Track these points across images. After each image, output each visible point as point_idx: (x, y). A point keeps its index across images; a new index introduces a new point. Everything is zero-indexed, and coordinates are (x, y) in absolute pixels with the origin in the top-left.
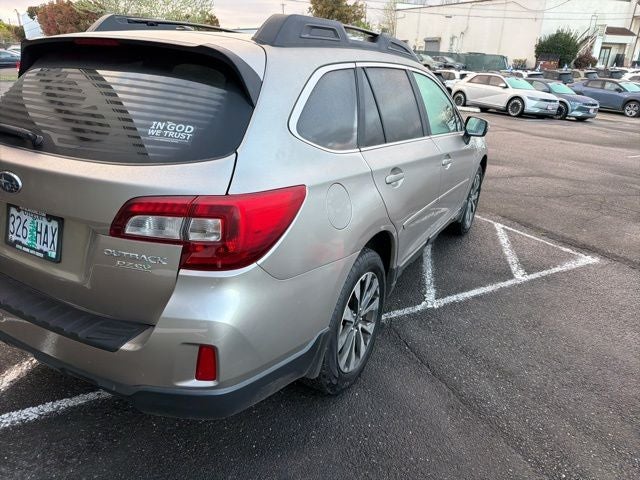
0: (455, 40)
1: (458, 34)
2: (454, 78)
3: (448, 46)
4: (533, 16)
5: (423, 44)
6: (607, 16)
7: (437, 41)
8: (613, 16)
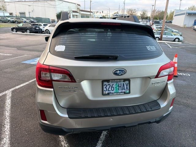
0: (30, 13)
1: (31, 11)
2: (42, 26)
3: (29, 15)
4: (53, 6)
5: (19, 14)
6: (71, 8)
7: (24, 13)
8: (73, 8)
